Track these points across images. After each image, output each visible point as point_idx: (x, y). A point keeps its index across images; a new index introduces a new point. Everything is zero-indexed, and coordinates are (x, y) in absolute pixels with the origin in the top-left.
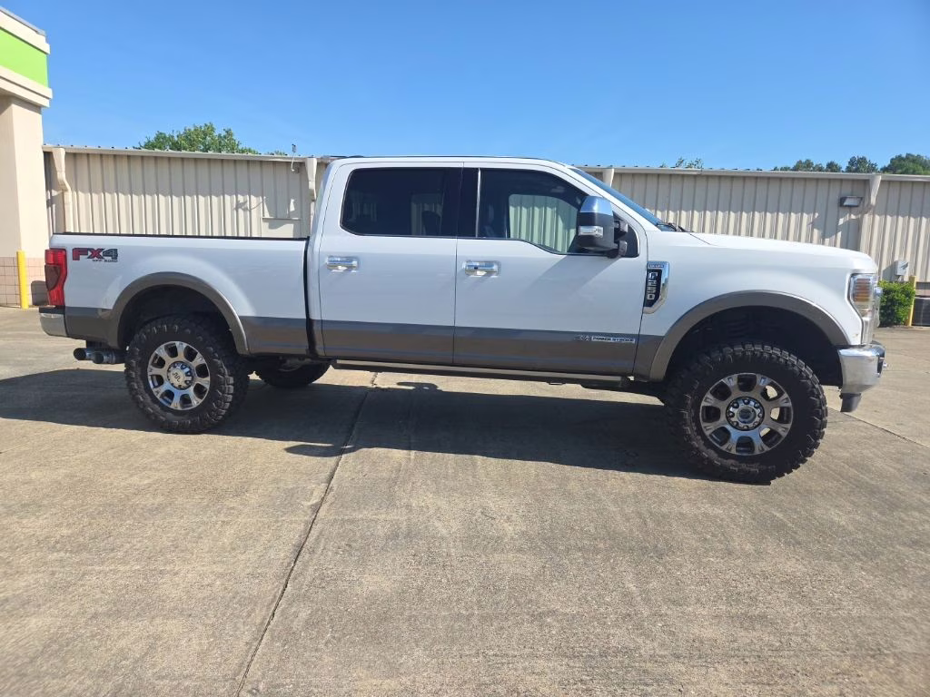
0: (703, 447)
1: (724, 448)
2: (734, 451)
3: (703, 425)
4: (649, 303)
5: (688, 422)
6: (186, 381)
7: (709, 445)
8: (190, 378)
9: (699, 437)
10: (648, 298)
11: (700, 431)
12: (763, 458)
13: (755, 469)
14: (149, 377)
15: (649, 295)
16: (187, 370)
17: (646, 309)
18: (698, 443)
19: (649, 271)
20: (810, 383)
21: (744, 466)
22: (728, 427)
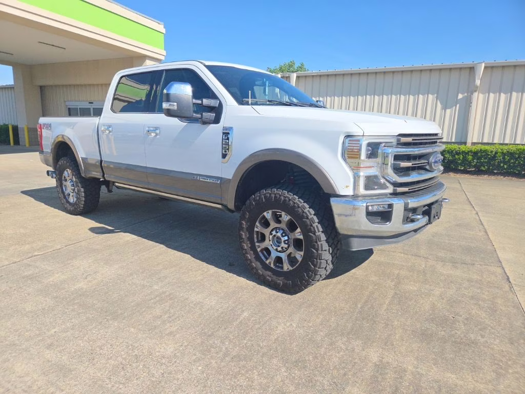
0: (253, 260)
1: (267, 262)
2: (272, 266)
3: (257, 244)
4: (224, 156)
5: (245, 240)
6: (72, 189)
7: (258, 258)
8: (73, 188)
9: (252, 252)
10: (224, 153)
11: (253, 248)
12: (286, 275)
13: (280, 281)
14: (63, 186)
15: (224, 150)
16: (72, 183)
17: (223, 159)
18: (250, 256)
19: (224, 133)
20: (308, 223)
21: (275, 278)
22: (270, 248)
